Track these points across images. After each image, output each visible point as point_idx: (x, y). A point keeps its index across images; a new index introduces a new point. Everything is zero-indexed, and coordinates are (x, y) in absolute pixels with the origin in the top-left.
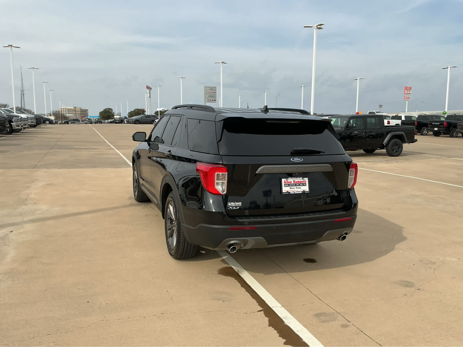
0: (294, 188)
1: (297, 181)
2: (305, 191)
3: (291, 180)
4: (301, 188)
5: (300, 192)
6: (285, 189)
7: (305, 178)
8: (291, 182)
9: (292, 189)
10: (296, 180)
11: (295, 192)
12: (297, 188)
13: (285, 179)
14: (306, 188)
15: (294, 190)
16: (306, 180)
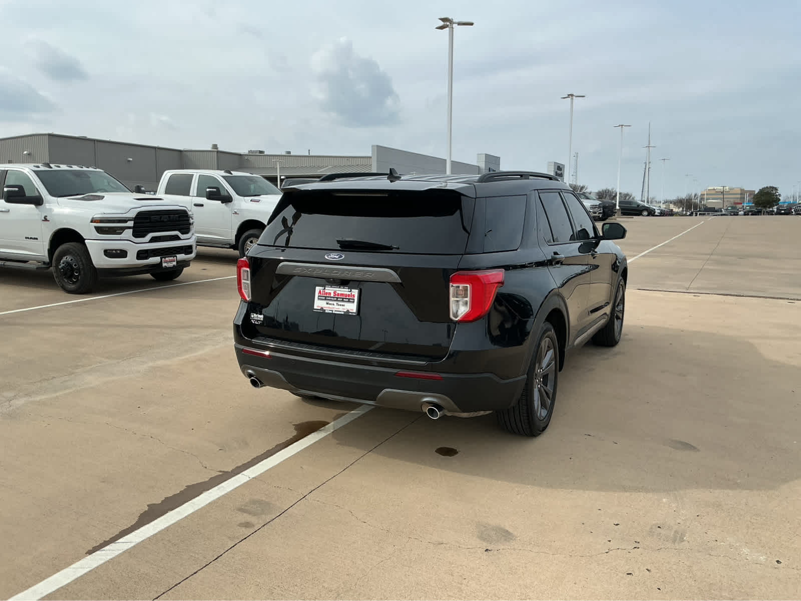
0: (333, 304)
1: (340, 292)
2: (351, 311)
3: (330, 290)
4: (344, 305)
5: (340, 311)
6: (319, 304)
7: (353, 290)
8: (330, 293)
9: (330, 306)
10: (338, 292)
11: (332, 311)
12: (339, 305)
13: (321, 288)
14: (352, 307)
15: (333, 308)
16: (355, 292)
